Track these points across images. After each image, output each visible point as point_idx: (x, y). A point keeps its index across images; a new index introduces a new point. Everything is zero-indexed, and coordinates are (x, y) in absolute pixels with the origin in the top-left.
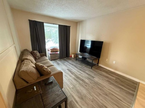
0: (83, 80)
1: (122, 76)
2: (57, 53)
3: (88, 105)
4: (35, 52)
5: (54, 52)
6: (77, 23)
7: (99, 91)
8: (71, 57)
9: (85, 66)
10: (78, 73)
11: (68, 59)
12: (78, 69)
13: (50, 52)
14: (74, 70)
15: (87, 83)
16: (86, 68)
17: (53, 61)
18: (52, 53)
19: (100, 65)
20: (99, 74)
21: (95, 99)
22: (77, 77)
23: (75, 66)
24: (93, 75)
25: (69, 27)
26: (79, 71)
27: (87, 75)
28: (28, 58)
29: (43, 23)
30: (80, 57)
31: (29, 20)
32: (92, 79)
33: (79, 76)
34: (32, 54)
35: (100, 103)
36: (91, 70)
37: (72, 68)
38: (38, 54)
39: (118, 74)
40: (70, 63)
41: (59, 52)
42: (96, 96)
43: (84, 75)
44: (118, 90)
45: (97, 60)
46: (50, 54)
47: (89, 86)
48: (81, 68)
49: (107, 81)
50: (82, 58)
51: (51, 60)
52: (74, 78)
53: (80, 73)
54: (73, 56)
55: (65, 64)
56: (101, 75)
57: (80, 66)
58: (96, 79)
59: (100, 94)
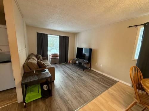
0: (72, 78)
1: (107, 77)
2: (57, 58)
3: (69, 90)
4: (39, 55)
5: (54, 57)
6: (75, 34)
7: (81, 84)
8: (70, 62)
9: (79, 69)
10: (71, 73)
11: (67, 64)
12: (72, 71)
13: (51, 57)
14: (68, 71)
15: (75, 80)
16: (78, 71)
17: (53, 65)
18: (52, 58)
19: (92, 69)
20: (88, 75)
21: (76, 88)
22: (68, 76)
23: (70, 69)
24: (82, 75)
25: (68, 37)
26: (72, 72)
27: (77, 75)
28: (33, 58)
29: (47, 35)
30: (77, 62)
31: (37, 33)
32: (80, 77)
33: (71, 75)
34: (37, 56)
35: (78, 90)
36: (82, 72)
37: (67, 70)
38: (41, 57)
39: (104, 75)
40: (67, 67)
41: (58, 58)
42: (77, 86)
43: (75, 74)
44: (97, 84)
45: (89, 65)
46: (51, 59)
47: (75, 81)
48: (75, 70)
49: (92, 79)
50: (78, 63)
51: (52, 64)
52: (66, 76)
53: (72, 73)
54: (71, 61)
55: (63, 67)
56: (89, 75)
57: (74, 69)
58: (84, 78)
59: (81, 86)
